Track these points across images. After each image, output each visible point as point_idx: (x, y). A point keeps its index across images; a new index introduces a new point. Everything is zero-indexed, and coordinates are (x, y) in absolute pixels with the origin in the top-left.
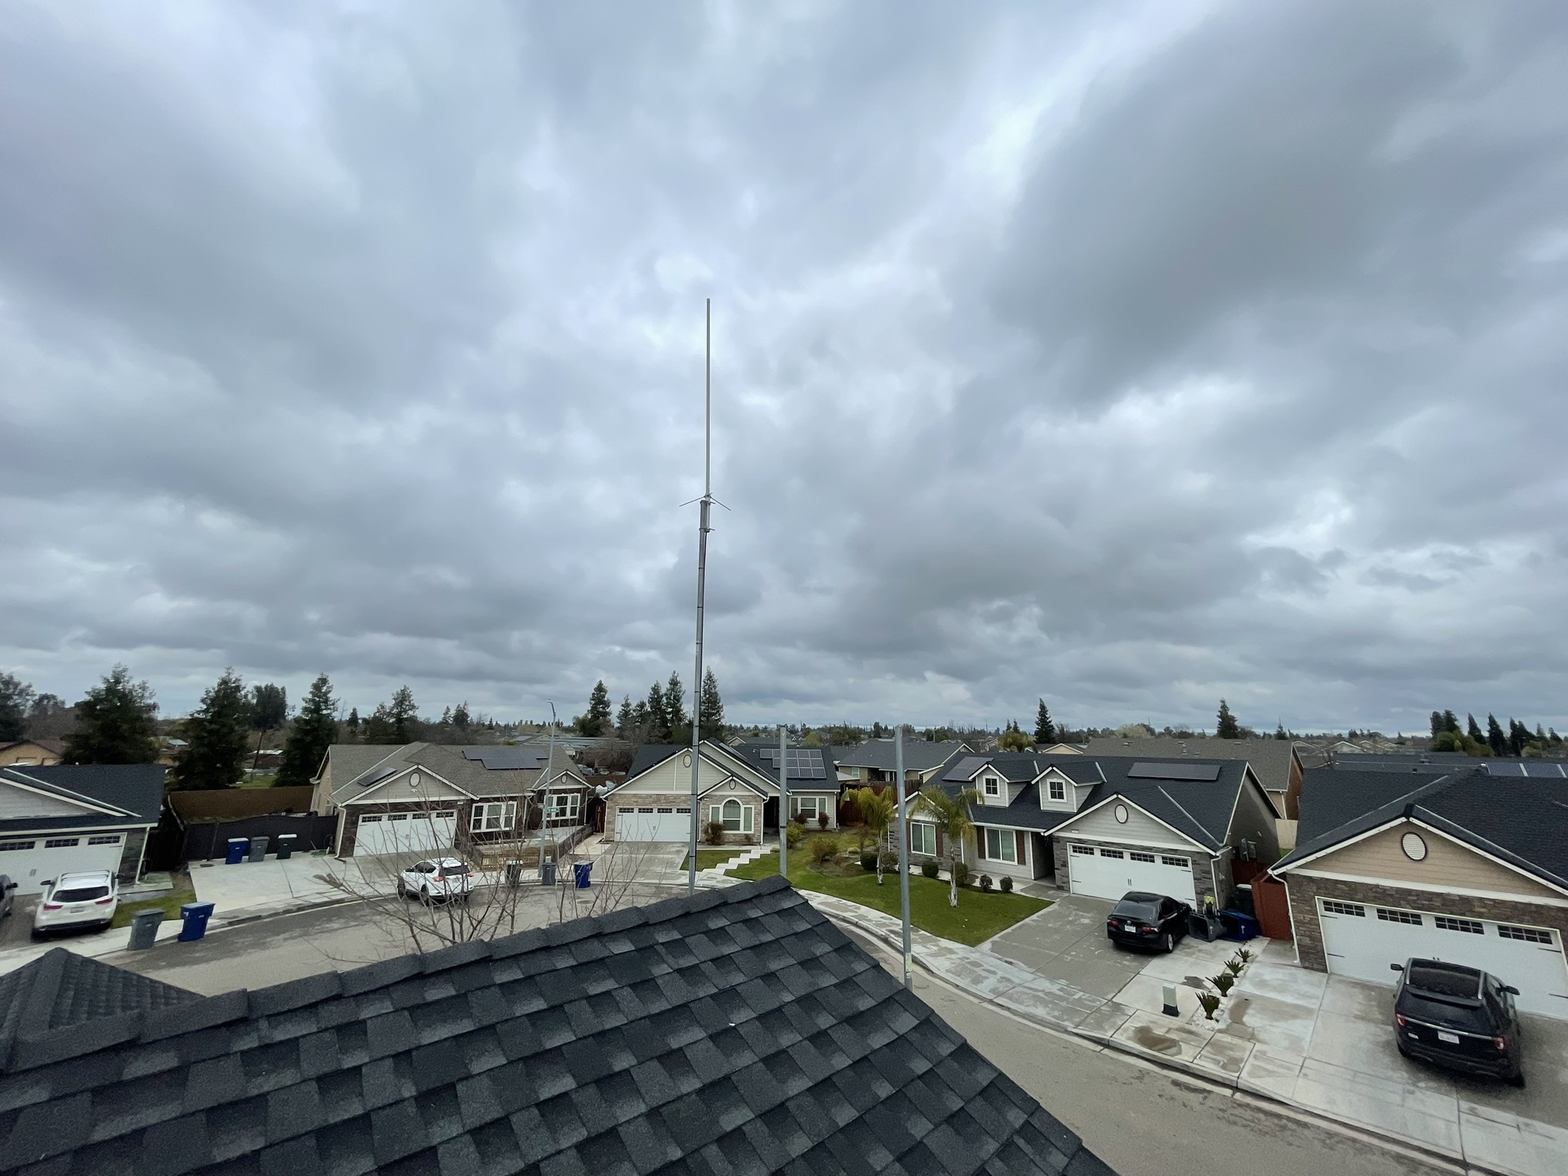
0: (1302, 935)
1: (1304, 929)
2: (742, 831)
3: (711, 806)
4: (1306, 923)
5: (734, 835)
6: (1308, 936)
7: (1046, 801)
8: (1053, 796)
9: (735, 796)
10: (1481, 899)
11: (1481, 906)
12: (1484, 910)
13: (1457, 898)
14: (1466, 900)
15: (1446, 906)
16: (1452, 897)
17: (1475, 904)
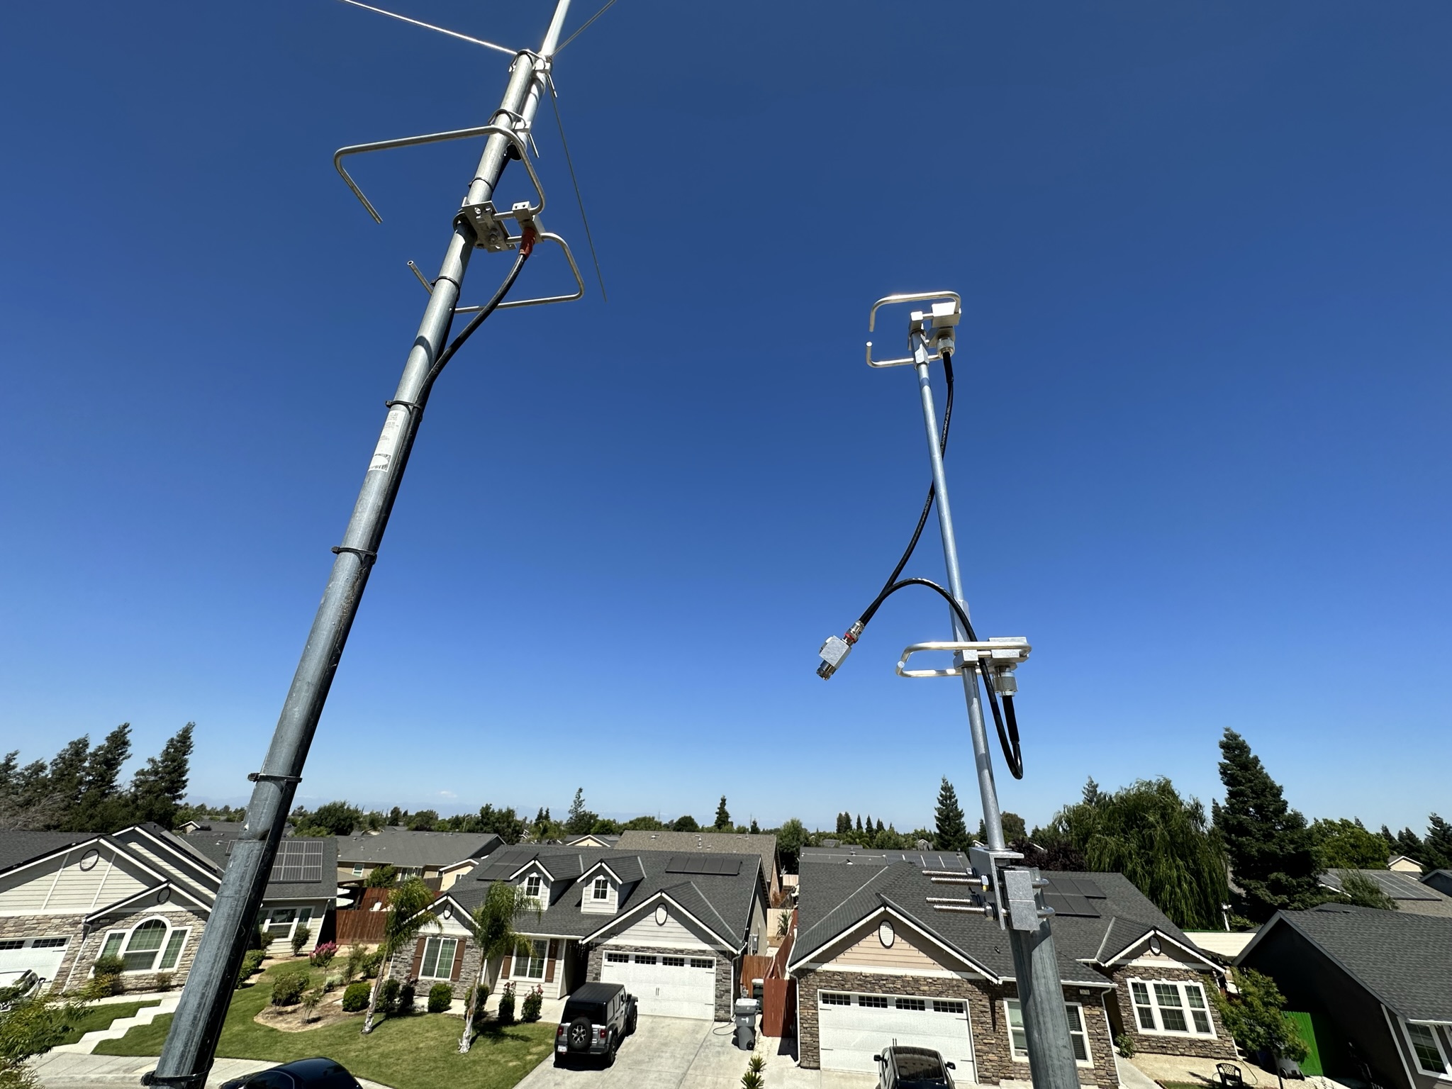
2: (154, 969)
4: (809, 1019)
5: (137, 978)
6: (809, 1032)
7: (588, 901)
8: (596, 896)
9: (162, 914)
10: (925, 979)
11: (924, 985)
12: (926, 988)
13: (911, 979)
14: (916, 980)
15: (904, 987)
16: (907, 979)
17: (921, 983)
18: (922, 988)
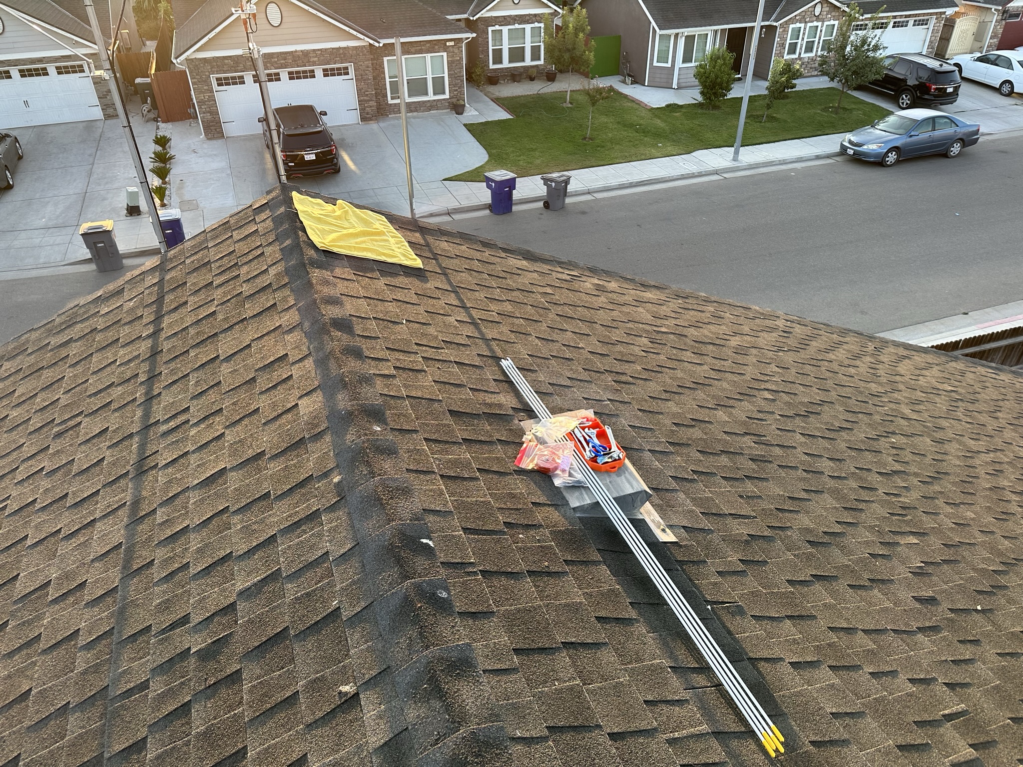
0: (204, 113)
1: (206, 106)
4: (206, 101)
6: (209, 112)
10: (314, 50)
11: (314, 57)
12: (316, 59)
13: (301, 53)
14: (306, 53)
15: (295, 61)
16: (298, 54)
17: (311, 55)
18: (312, 60)
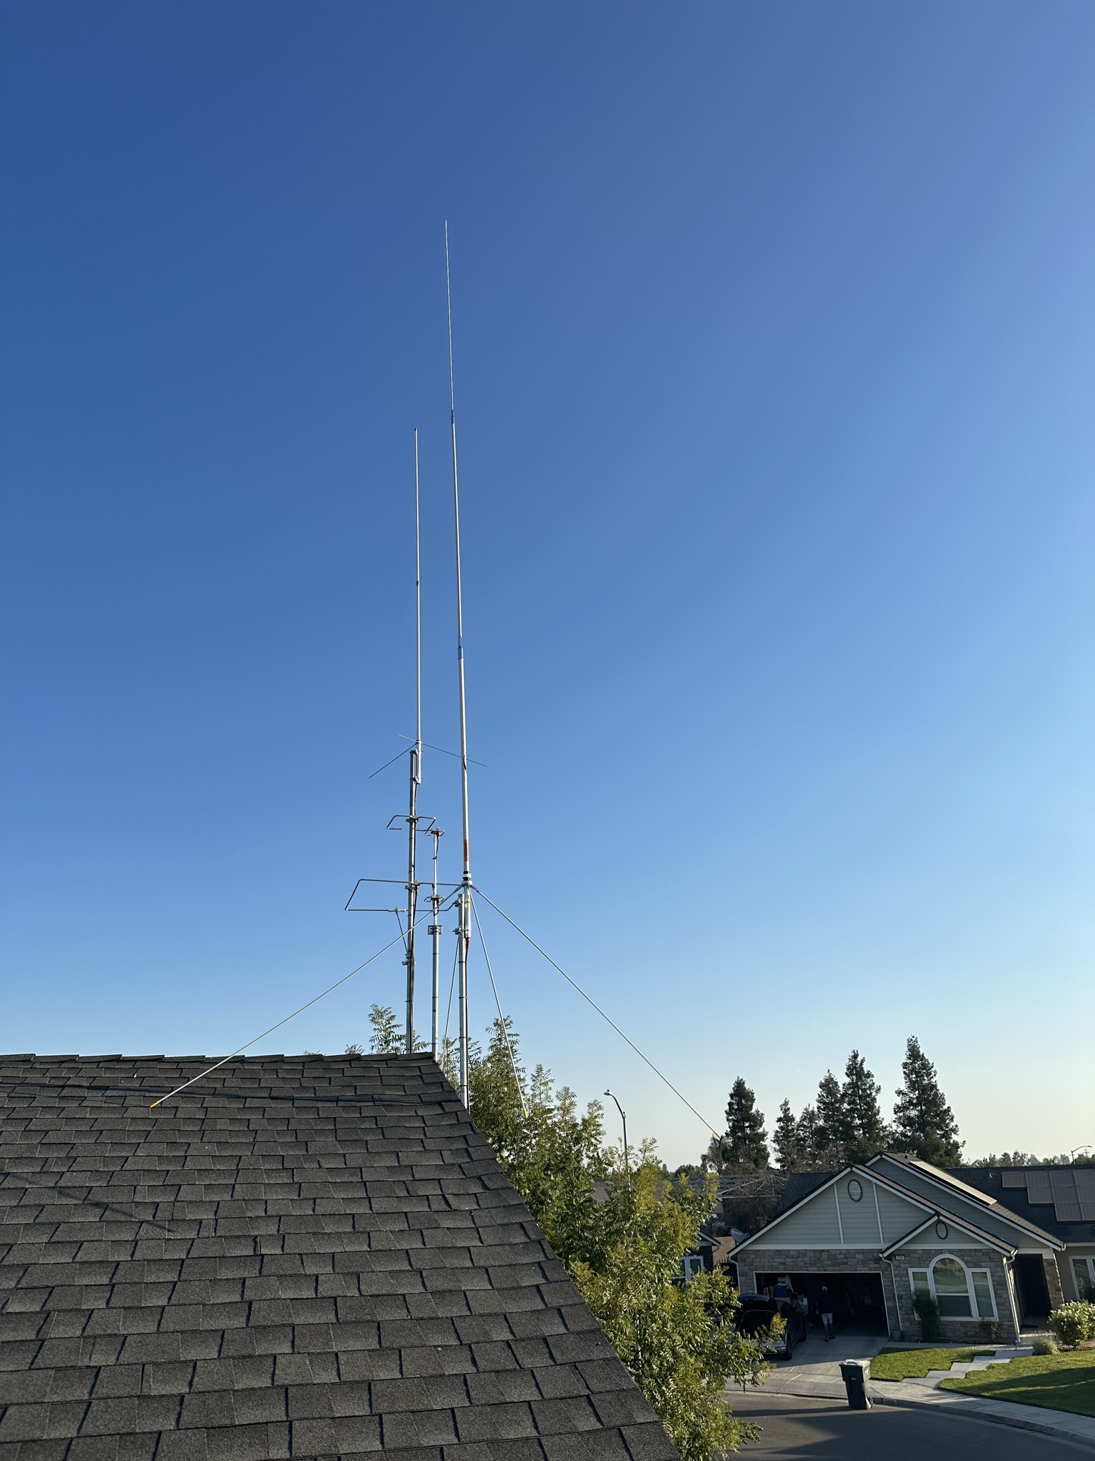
2: (975, 1317)
3: (911, 1271)
5: (963, 1324)
9: (951, 1252)
